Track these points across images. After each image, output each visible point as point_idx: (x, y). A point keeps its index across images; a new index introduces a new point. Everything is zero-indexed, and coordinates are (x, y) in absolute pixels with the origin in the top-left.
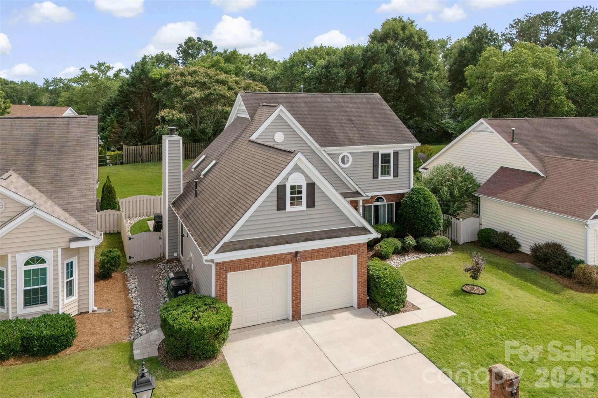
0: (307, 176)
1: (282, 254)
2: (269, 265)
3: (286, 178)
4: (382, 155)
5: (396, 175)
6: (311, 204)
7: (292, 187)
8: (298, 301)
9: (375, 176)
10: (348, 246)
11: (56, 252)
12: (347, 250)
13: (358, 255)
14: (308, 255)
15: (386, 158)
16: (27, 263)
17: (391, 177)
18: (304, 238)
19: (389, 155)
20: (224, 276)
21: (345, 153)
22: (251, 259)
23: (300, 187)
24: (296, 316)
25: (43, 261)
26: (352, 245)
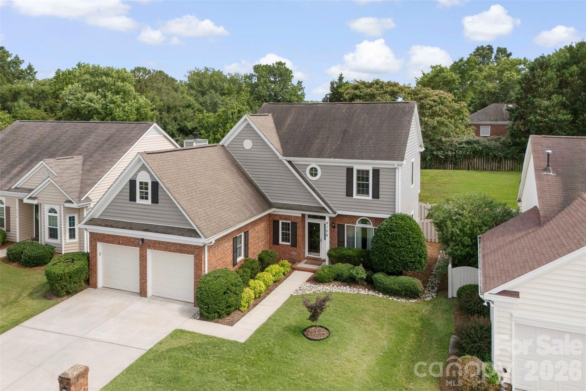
0: (151, 176)
1: (131, 238)
2: (122, 244)
3: (136, 175)
4: (358, 171)
5: (376, 196)
6: (155, 200)
7: (141, 183)
8: (144, 281)
9: (349, 193)
10: (185, 245)
11: (60, 208)
12: (184, 249)
13: (195, 256)
14: (151, 244)
15: (363, 175)
16: (50, 212)
17: (370, 197)
18: (145, 228)
19: (368, 172)
20: (94, 244)
21: (314, 165)
22: (111, 235)
23: (146, 184)
24: (143, 293)
25: (56, 212)
26: (189, 245)
